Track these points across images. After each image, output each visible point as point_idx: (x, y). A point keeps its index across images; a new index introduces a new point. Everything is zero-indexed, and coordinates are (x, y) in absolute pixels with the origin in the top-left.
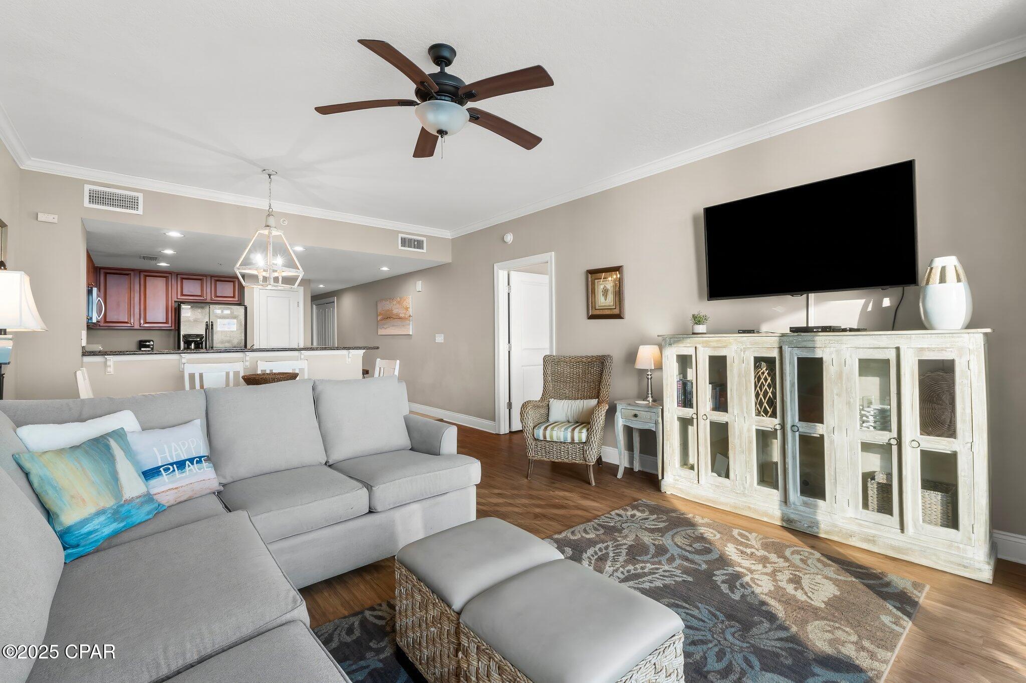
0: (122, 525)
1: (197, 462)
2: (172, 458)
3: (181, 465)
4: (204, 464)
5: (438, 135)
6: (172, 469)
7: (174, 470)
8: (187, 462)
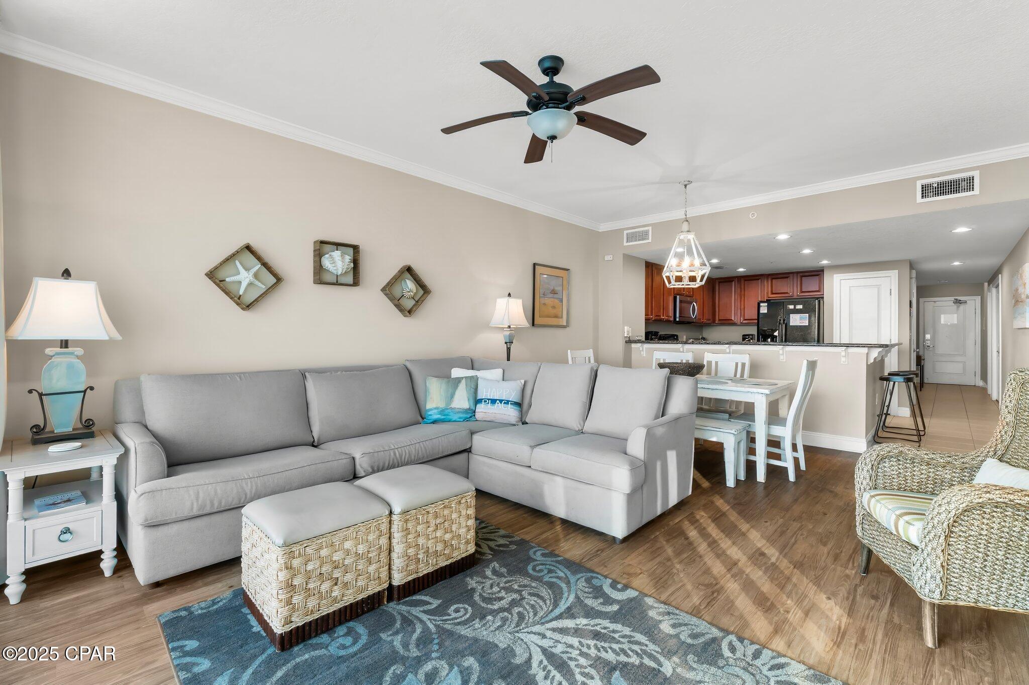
0: (443, 417)
1: (505, 403)
2: (490, 396)
3: (493, 401)
4: (509, 405)
5: (547, 140)
6: (488, 402)
7: (488, 403)
8: (498, 401)
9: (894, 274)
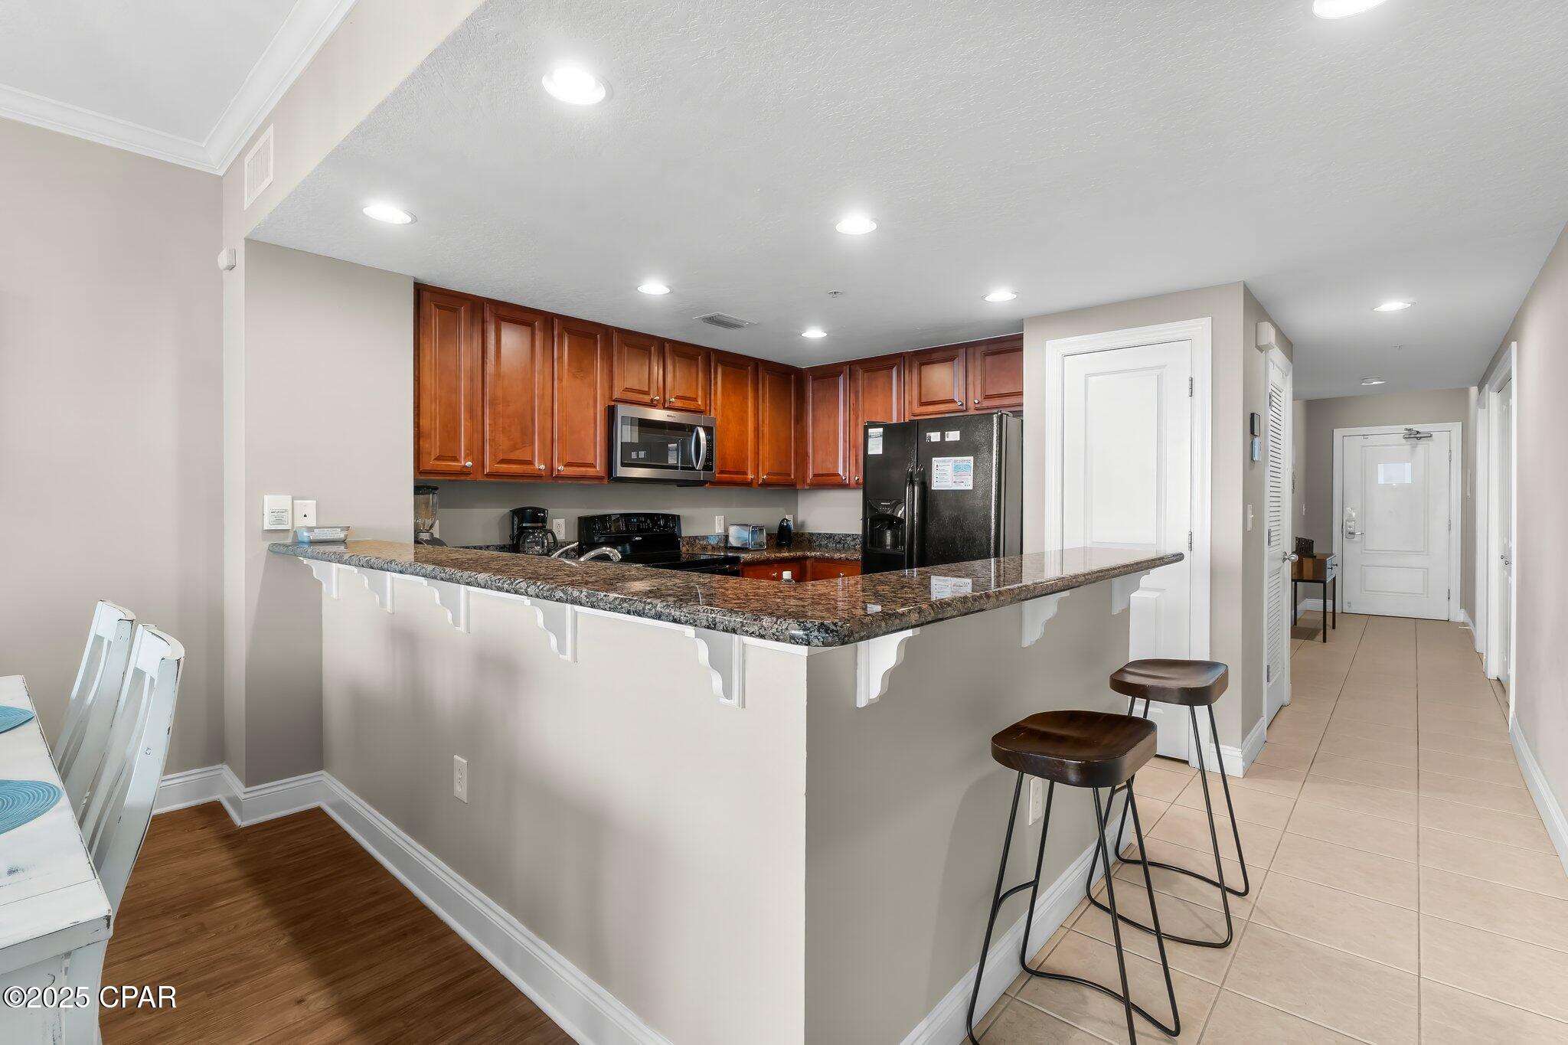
9: (1200, 329)
